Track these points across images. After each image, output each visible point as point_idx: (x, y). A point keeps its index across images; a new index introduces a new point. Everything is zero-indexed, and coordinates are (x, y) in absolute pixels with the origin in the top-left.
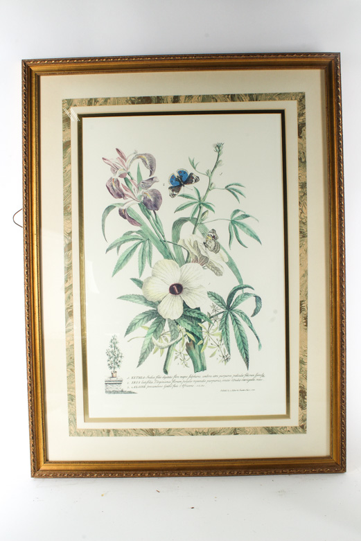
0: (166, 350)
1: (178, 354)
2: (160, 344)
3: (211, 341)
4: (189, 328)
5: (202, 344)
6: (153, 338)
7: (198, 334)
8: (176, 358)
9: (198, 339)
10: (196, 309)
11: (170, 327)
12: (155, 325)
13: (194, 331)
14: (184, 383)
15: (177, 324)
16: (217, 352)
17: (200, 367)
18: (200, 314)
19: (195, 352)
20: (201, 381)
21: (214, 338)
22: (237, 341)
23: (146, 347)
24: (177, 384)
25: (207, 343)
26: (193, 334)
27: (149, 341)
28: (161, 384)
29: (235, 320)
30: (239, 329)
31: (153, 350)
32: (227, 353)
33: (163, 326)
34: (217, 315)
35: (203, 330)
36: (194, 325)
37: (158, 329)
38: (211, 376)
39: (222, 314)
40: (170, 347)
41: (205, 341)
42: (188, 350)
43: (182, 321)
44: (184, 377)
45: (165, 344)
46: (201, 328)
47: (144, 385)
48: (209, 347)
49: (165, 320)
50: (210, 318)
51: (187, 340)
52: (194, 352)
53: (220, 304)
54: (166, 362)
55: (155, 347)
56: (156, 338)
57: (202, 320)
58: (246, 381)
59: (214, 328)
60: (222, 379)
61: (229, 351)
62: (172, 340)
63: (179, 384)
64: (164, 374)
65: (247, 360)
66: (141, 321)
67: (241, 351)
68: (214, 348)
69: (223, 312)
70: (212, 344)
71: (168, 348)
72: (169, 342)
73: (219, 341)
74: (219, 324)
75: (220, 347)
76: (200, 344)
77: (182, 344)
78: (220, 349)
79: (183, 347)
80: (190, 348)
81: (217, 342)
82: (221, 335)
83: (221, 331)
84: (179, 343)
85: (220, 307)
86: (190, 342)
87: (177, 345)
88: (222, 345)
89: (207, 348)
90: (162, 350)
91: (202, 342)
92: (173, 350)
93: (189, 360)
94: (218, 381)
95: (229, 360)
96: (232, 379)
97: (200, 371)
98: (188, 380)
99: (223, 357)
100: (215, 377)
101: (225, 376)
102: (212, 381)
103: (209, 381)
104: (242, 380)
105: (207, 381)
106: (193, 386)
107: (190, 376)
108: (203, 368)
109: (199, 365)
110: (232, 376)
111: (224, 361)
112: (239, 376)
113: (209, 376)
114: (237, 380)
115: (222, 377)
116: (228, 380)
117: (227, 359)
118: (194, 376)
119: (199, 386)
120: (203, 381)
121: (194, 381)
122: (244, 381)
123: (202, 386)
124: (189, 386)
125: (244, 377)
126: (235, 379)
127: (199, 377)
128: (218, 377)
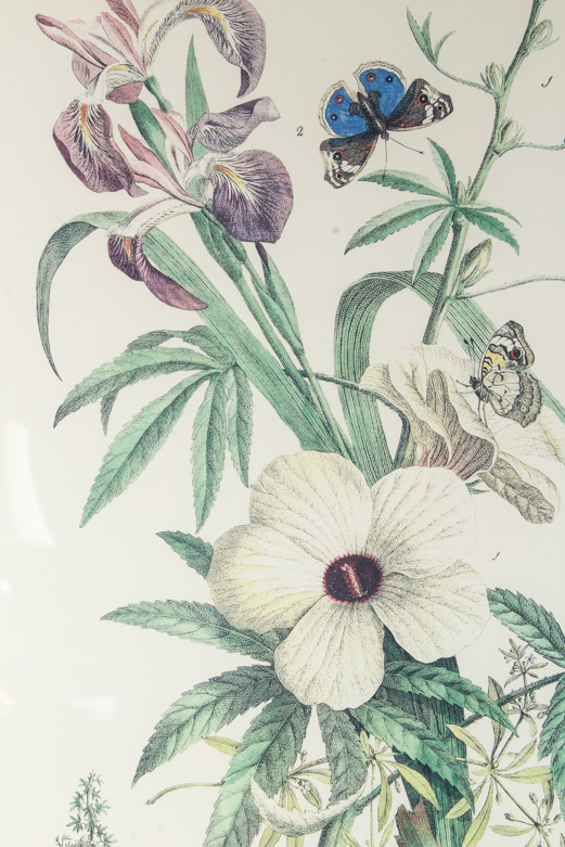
2: (284, 815)
3: (506, 805)
4: (412, 746)
5: (466, 818)
6: (256, 790)
7: (447, 774)
9: (451, 792)
10: (441, 662)
11: (327, 740)
12: (264, 732)
13: (432, 760)
15: (359, 727)
18: (459, 686)
21: (520, 790)
23: (226, 825)
25: (486, 813)
26: (425, 770)
27: (237, 799)
33: (300, 737)
34: (529, 690)
35: (471, 754)
36: (432, 733)
37: (276, 751)
39: (551, 689)
40: (327, 827)
41: (479, 804)
42: (406, 839)
43: (377, 716)
45: (304, 813)
46: (462, 746)
48: (498, 829)
49: (306, 710)
50: (501, 704)
51: (400, 799)
53: (543, 642)
55: (263, 826)
56: (274, 785)
57: (468, 714)
59: (516, 745)
62: (338, 795)
66: (205, 716)
68: (517, 833)
69: (555, 678)
70: (508, 817)
71: (319, 833)
72: (324, 807)
73: (539, 804)
74: (540, 729)
75: (546, 829)
76: (456, 816)
77: (381, 815)
78: (543, 840)
79: (384, 828)
80: (414, 832)
81: (532, 810)
82: (549, 777)
83: (548, 761)
84: (366, 810)
85: (546, 656)
86: (413, 806)
87: (357, 818)
88: (551, 821)
89: (488, 832)
90: (294, 839)
91: (468, 807)
92: (340, 842)
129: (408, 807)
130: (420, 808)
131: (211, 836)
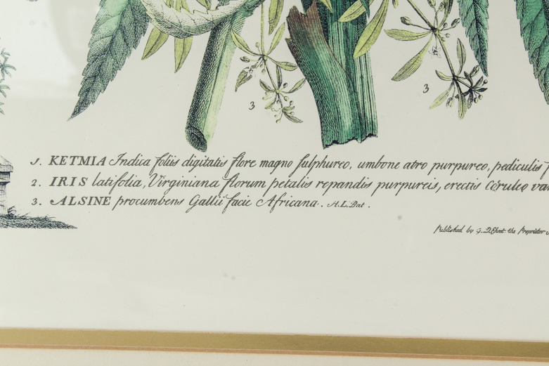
0: (200, 43)
1: (254, 60)
2: (171, 15)
3: (403, 9)
5: (360, 22)
8: (244, 78)
14: (278, 192)
16: (427, 56)
17: (347, 121)
19: (327, 55)
20: (350, 185)
22: (522, 8)
23: (112, 25)
24: (245, 193)
25: (381, 16)
28: (176, 193)
31: (143, 40)
32: (471, 62)
38: (394, 165)
40: (215, 28)
41: (374, 7)
42: (299, 44)
44: (275, 165)
45: (192, 13)
47: (103, 191)
48: (393, 33)
52: (323, 54)
54: (199, 94)
55: (151, 26)
60: (443, 177)
61: (481, 53)
63: (256, 193)
64: (188, 150)
67: (535, 57)
68: (412, 38)
70: (404, 20)
71: (208, 34)
72: (213, 7)
73: (437, 7)
75: (442, 34)
76: (350, 19)
77: (272, 16)
78: (439, 46)
79: (275, 30)
80: (305, 35)
81: (429, 13)
84: (257, 11)
86: (306, 8)
87: (247, 19)
88: (449, 25)
89: (383, 36)
90: (182, 40)
91: (363, 10)
92: (230, 43)
93: (299, 90)
94: (426, 186)
95: (480, 96)
96: (490, 179)
97: (349, 140)
98: (293, 179)
99: (455, 79)
100: (411, 168)
101: (460, 167)
102: (399, 186)
103: (387, 186)
104: (534, 186)
105: (379, 186)
106: (314, 206)
107: (302, 160)
108: (364, 127)
109: (346, 113)
110: (491, 166)
111: (457, 97)
112: (520, 167)
113: (388, 165)
114: (511, 187)
115: (444, 168)
116: (470, 185)
117: (470, 91)
118: (321, 161)
119: (340, 204)
120: (358, 185)
121: (320, 182)
122: (544, 189)
123: (355, 204)
124: (299, 204)
125: (544, 174)
126: (501, 183)
127: (342, 165)
128: (427, 169)
129: (301, 10)
130: (313, 10)
131: (97, 36)
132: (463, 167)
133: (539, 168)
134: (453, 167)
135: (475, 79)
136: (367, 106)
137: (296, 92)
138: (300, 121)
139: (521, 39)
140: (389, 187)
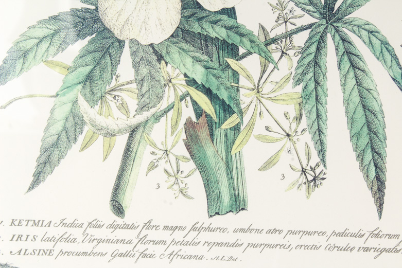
0: (122, 140)
1: (160, 154)
2: (102, 121)
3: (267, 120)
4: (198, 73)
5: (237, 128)
6: (82, 101)
7: (224, 95)
8: (153, 166)
9: (226, 109)
10: (225, 11)
11: (136, 66)
12: (89, 59)
13: (213, 85)
14: (176, 248)
15: (160, 58)
16: (283, 154)
17: (226, 199)
18: (235, 29)
19: (212, 152)
20: (227, 244)
21: (278, 109)
22: (351, 122)
23: (58, 127)
24: (151, 249)
25: (251, 126)
26: (208, 92)
27: (68, 107)
28: (102, 248)
29: (349, 54)
30: (359, 84)
31: (81, 138)
32: (315, 159)
33: (115, 63)
34: (289, 35)
35: (243, 81)
36: (214, 64)
37: (97, 73)
38: (259, 231)
39: (306, 34)
40: (133, 131)
41: (246, 118)
42: (192, 143)
43: (174, 50)
44: (174, 229)
45: (117, 119)
46: (236, 75)
47: (48, 246)
48: (260, 138)
49: (121, 43)
50: (267, 45)
51: (189, 112)
52: (210, 150)
54: (120, 177)
55: (86, 128)
56: (96, 99)
57: (242, 51)
58: (372, 254)
59: (277, 76)
60: (294, 240)
61: (322, 152)
62: (142, 108)
63: (160, 249)
64: (112, 217)
65: (379, 187)
66: (45, 45)
67: (361, 157)
68: (273, 141)
69: (310, 26)
70: (267, 128)
71: (127, 135)
72: (131, 116)
73: (291, 120)
74: (295, 64)
75: (295, 139)
76: (229, 127)
77: (174, 123)
78: (292, 147)
79: (176, 133)
80: (197, 137)
81: (285, 124)
82: (300, 100)
83: (299, 88)
84: (163, 119)
85: (303, 9)
86: (198, 118)
87: (156, 125)
88: (299, 133)
89: (252, 139)
90: (108, 139)
91: (238, 120)
92: (143, 142)
93: (192, 176)
94: (282, 246)
95: (321, 183)
96: (328, 243)
97: (227, 212)
98: (187, 239)
99: (304, 171)
100: (272, 233)
101: (307, 233)
102: (263, 246)
103: (255, 246)
104: (360, 248)
105: (248, 246)
106: (201, 259)
107: (193, 226)
108: (238, 203)
109: (225, 193)
110: (329, 234)
111: (305, 183)
112: (350, 235)
113: (255, 231)
114: (343, 249)
115: (295, 234)
116: (314, 247)
117: (314, 179)
118: (207, 227)
119: (220, 258)
120: (233, 245)
121: (206, 242)
122: (366, 251)
123: (231, 258)
124: (190, 257)
125: (367, 240)
126: (336, 245)
127: (222, 230)
128: (283, 234)
129: (194, 119)
130: (203, 120)
131: (48, 134)
132: (309, 233)
133: (363, 235)
134: (301, 233)
135: (318, 172)
136: (240, 188)
137: (189, 177)
138: (192, 198)
139: (351, 144)
140: (256, 247)
